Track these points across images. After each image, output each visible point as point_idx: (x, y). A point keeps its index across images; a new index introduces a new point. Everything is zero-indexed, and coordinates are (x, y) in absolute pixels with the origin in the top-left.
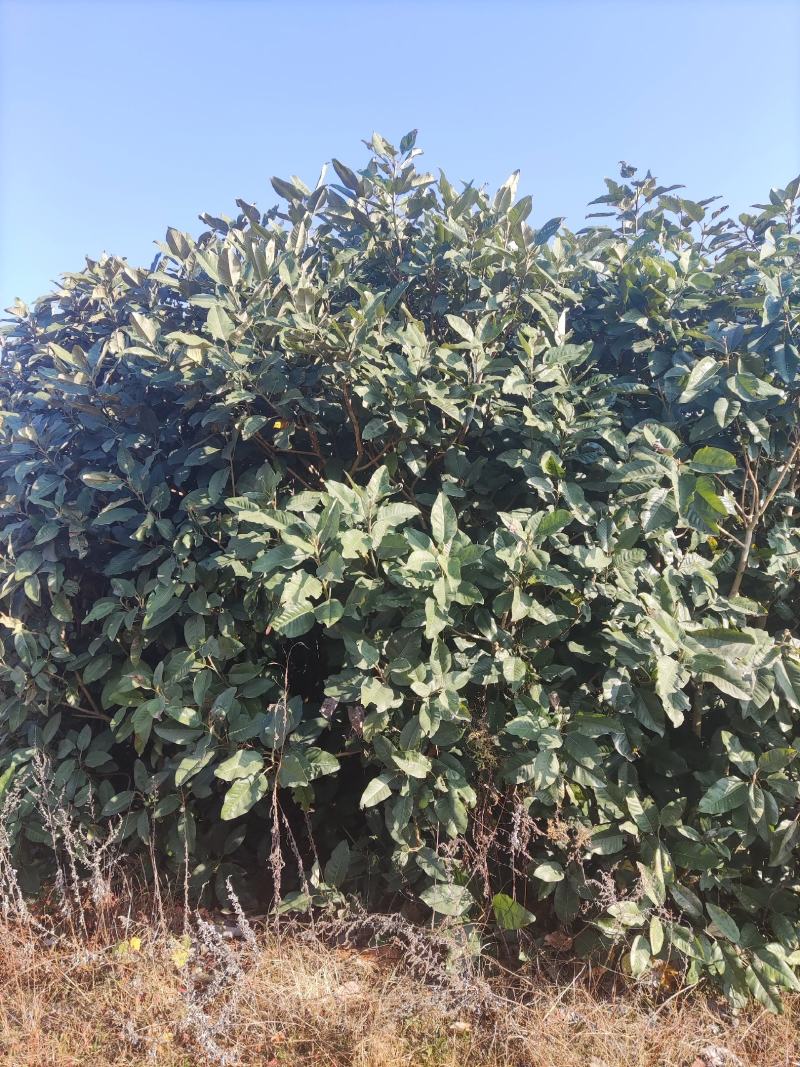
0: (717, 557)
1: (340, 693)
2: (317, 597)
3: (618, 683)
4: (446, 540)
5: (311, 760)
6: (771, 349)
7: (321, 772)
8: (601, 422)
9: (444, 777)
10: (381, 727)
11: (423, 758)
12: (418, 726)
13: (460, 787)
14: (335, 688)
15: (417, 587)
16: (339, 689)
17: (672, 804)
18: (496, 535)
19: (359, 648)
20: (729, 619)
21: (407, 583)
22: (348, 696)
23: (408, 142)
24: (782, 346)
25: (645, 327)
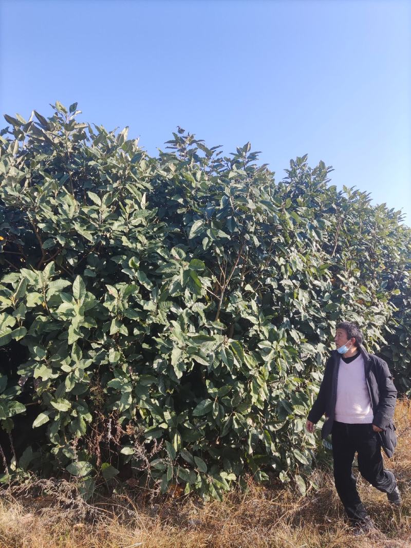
0: (209, 304)
1: (26, 372)
2: (12, 326)
3: (161, 361)
4: (80, 298)
5: (10, 407)
6: (225, 218)
7: (15, 412)
8: (157, 245)
9: (77, 410)
10: (46, 388)
11: (67, 402)
12: (64, 387)
13: (84, 414)
14: (23, 371)
15: (65, 320)
16: (25, 371)
17: (182, 413)
18: (106, 295)
19: (35, 350)
20: (214, 331)
21: (60, 318)
22: (30, 374)
23: (73, 108)
24: (231, 217)
25: (182, 203)
